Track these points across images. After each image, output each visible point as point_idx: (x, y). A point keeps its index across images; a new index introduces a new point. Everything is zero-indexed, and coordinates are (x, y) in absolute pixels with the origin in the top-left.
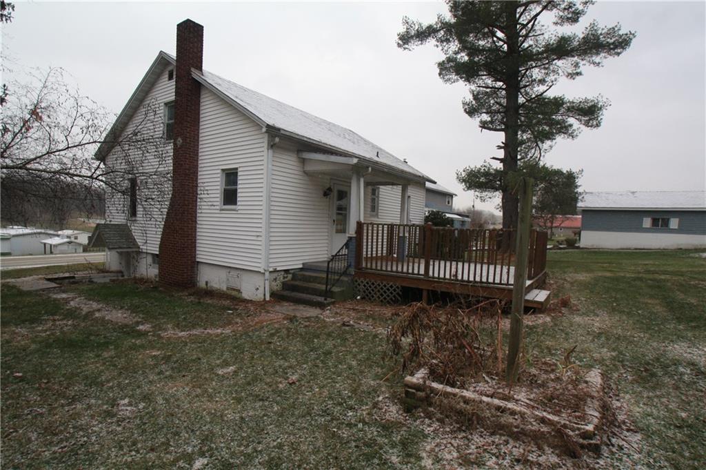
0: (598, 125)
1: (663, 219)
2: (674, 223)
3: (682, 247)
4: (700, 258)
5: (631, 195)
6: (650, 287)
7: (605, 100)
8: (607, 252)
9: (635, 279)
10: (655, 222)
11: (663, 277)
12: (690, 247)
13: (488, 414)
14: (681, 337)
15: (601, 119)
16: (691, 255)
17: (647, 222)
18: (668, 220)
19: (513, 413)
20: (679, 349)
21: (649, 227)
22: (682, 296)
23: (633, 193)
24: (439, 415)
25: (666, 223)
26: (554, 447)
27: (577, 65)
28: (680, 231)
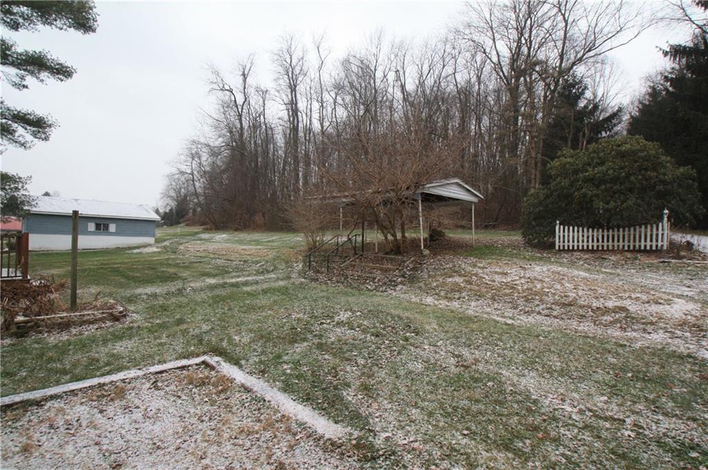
0: (46, 139)
1: (104, 224)
2: (112, 228)
3: (120, 246)
4: (133, 253)
5: (75, 202)
6: (110, 271)
7: (54, 120)
8: (57, 254)
9: (98, 269)
10: (98, 227)
11: (116, 266)
12: (126, 246)
13: (76, 319)
14: (138, 287)
15: (49, 135)
16: (127, 252)
17: (91, 227)
18: (108, 225)
19: (88, 315)
20: (139, 291)
21: (93, 230)
22: (132, 274)
23: (76, 200)
24: (46, 330)
25: (106, 227)
26: (109, 320)
27: (22, 78)
28: (116, 234)
